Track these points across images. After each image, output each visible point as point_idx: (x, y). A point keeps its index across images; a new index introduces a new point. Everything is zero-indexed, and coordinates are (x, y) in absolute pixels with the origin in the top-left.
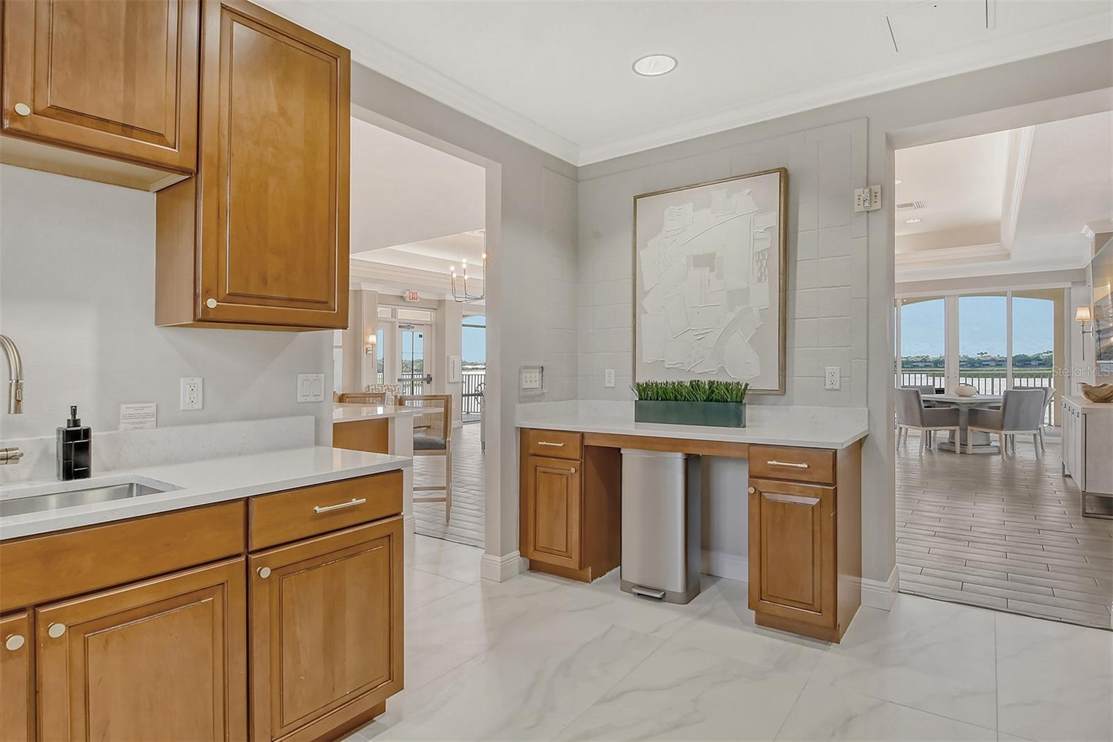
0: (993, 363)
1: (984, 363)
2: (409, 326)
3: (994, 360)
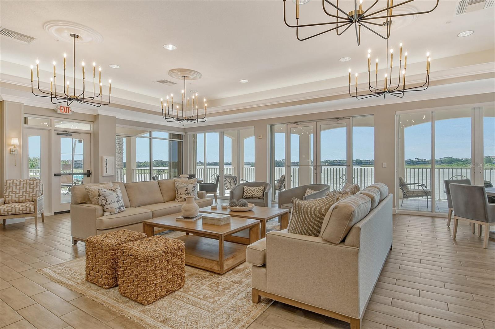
2: (68, 133)
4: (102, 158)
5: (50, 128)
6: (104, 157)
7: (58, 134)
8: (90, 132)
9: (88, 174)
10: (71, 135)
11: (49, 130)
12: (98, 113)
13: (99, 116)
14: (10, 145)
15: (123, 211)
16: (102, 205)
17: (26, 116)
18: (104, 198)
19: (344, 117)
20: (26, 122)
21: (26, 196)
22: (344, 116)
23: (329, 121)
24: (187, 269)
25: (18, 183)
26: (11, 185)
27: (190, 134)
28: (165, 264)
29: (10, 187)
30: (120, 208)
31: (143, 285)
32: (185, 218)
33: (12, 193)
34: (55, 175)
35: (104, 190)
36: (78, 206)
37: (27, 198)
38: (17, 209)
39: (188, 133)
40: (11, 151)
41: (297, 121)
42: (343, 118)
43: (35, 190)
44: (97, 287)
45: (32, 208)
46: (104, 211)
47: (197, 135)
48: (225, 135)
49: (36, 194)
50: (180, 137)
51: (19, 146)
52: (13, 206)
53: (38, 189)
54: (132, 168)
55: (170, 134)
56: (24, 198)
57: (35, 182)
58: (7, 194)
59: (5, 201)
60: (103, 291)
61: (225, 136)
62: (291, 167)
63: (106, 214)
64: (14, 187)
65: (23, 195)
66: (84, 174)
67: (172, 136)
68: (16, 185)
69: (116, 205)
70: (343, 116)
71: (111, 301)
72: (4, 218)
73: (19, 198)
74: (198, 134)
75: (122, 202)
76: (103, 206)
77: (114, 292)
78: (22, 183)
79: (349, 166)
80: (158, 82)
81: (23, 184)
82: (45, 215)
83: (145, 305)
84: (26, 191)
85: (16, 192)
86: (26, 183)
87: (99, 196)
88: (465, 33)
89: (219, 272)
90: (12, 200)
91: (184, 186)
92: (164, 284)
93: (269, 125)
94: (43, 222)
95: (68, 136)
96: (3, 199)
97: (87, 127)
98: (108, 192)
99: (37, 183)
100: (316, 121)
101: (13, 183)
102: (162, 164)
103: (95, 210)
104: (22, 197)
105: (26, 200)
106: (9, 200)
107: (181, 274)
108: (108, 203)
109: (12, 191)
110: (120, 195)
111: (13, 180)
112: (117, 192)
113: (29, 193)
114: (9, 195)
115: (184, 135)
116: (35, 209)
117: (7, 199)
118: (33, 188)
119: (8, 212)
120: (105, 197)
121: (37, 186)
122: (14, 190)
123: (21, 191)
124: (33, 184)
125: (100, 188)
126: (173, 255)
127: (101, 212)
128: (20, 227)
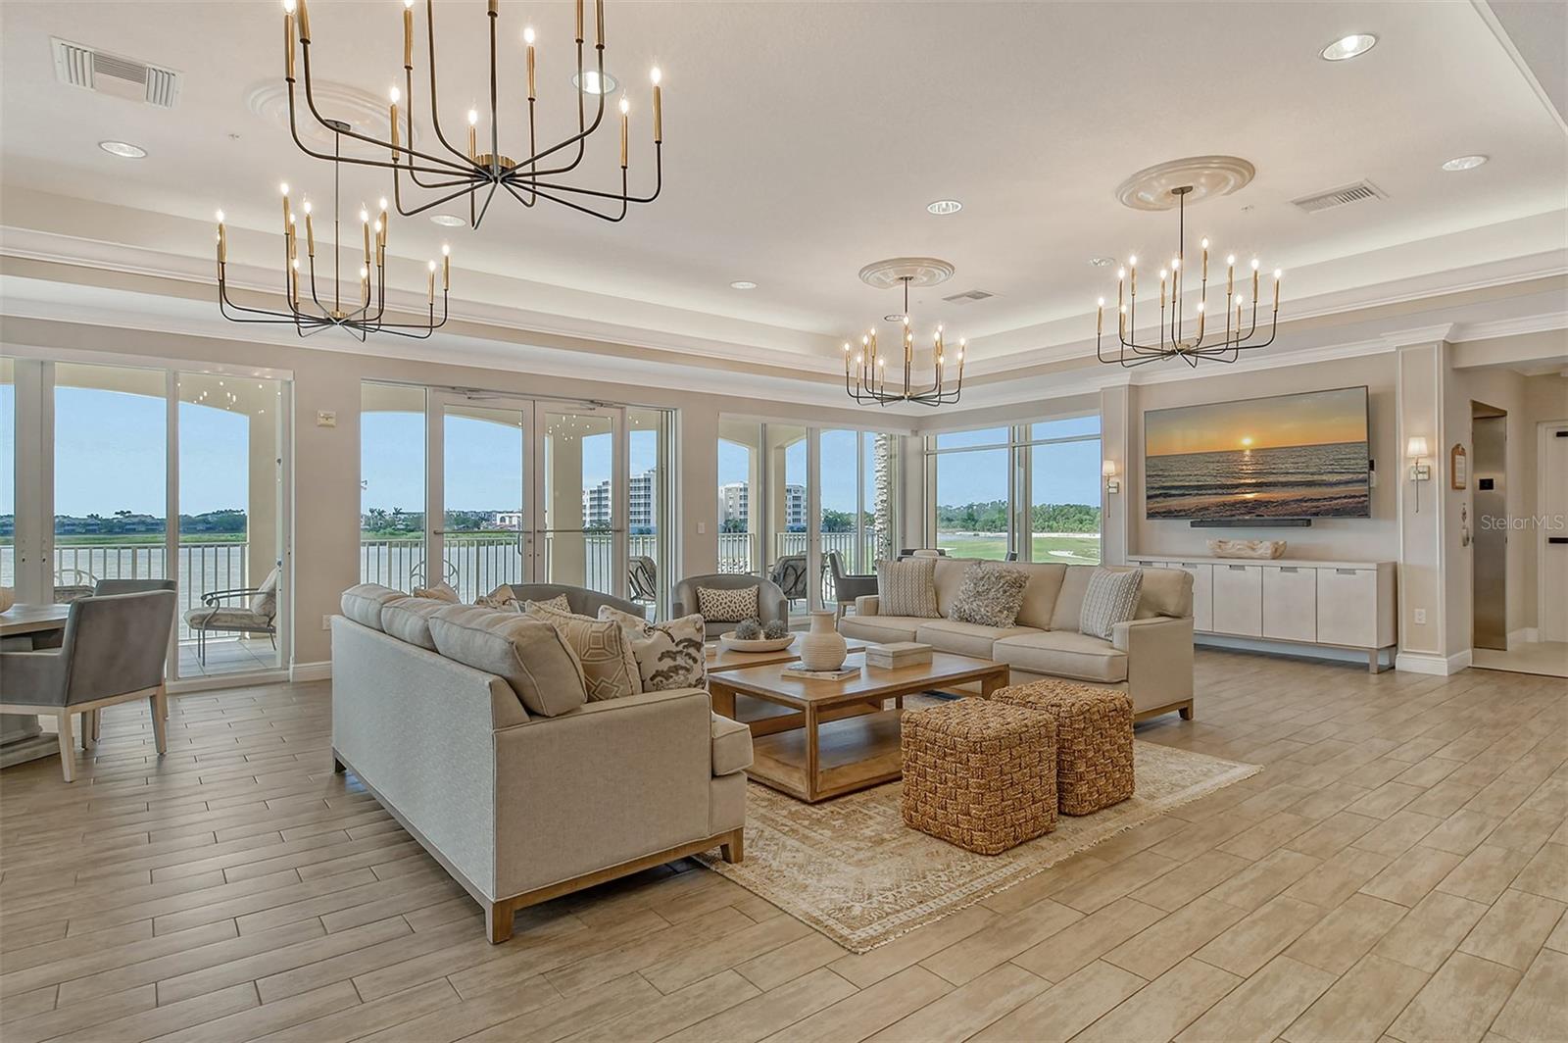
0: (142, 528)
1: (128, 527)
3: (143, 523)
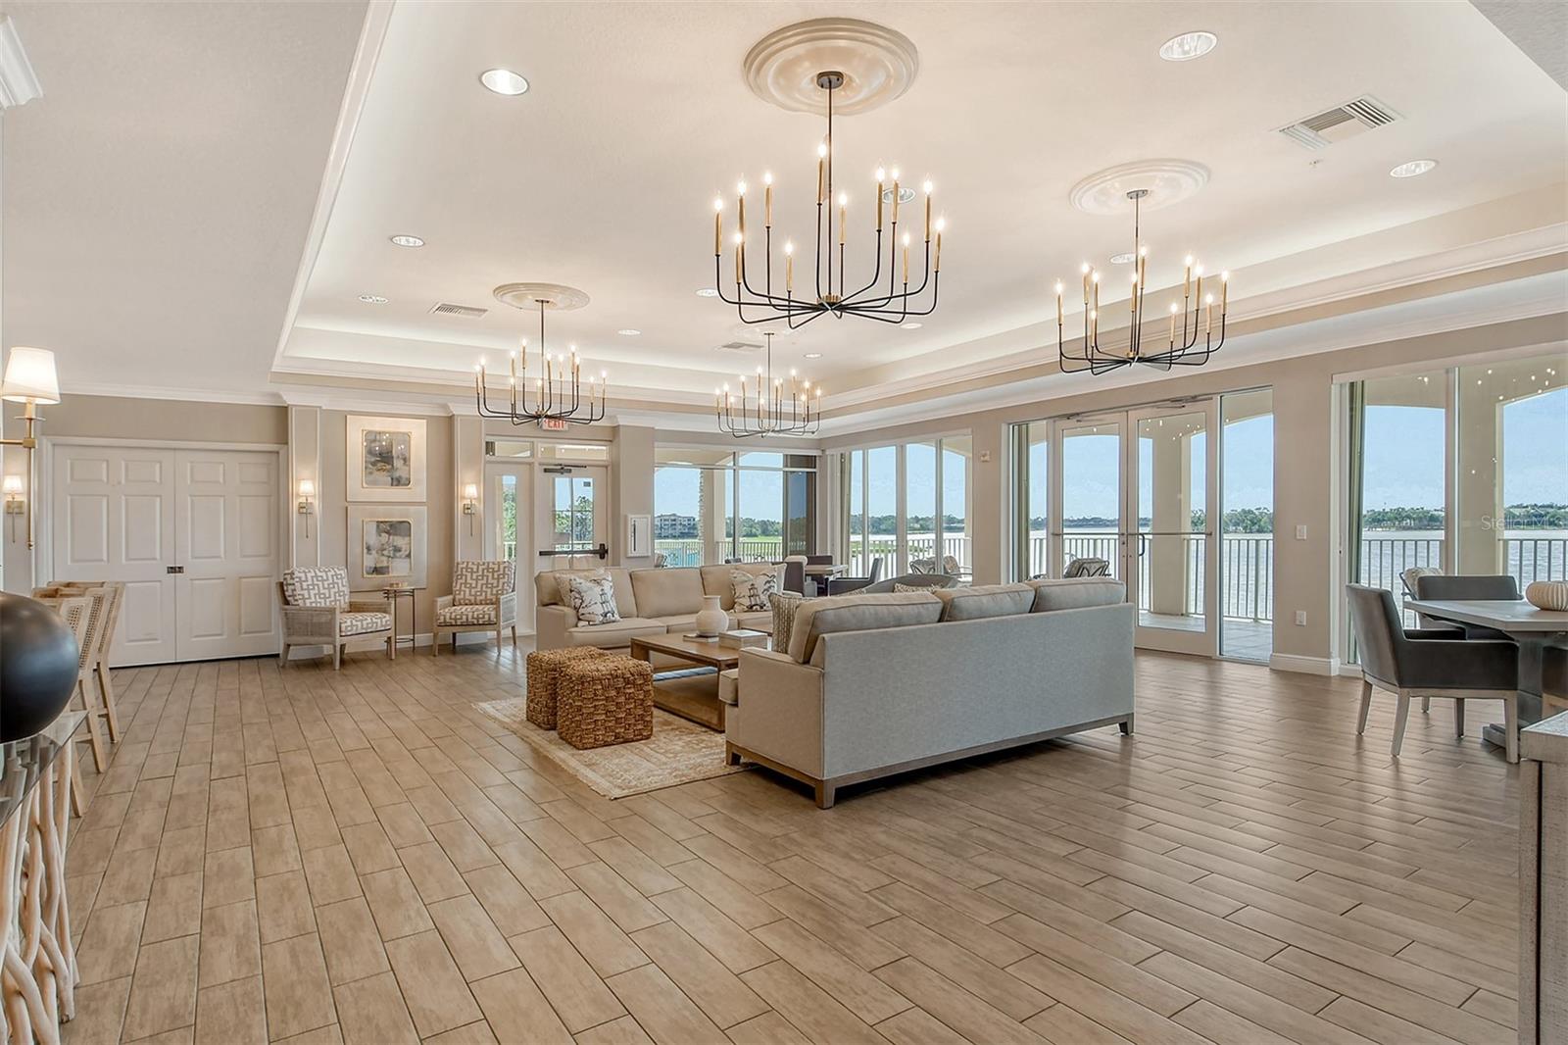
4: (626, 517)
5: (531, 460)
6: (630, 516)
7: (546, 470)
8: (606, 463)
9: (602, 552)
10: (570, 471)
11: (531, 464)
12: (617, 422)
13: (621, 429)
14: (463, 498)
15: (614, 622)
16: (575, 608)
17: (490, 439)
18: (577, 596)
19: (1196, 397)
20: (490, 447)
21: (486, 592)
22: (1197, 394)
23: (1155, 409)
24: (656, 712)
25: (475, 567)
26: (464, 573)
27: (833, 453)
28: (613, 693)
29: (462, 575)
30: (606, 616)
31: (577, 718)
32: (700, 636)
33: (465, 587)
34: (541, 553)
35: (578, 580)
36: (545, 608)
37: (489, 597)
38: (470, 615)
39: (827, 453)
40: (466, 508)
41: (1078, 411)
42: (1194, 399)
43: (501, 581)
44: (535, 727)
45: (493, 614)
46: (579, 619)
47: (850, 454)
48: (946, 450)
49: (503, 590)
50: (810, 461)
51: (478, 499)
52: (463, 610)
53: (506, 580)
54: (715, 541)
55: (786, 456)
56: (483, 597)
57: (502, 567)
58: (458, 588)
59: (454, 600)
60: (541, 731)
61: (948, 452)
62: (1065, 536)
63: (581, 624)
64: (469, 575)
65: (481, 591)
66: (593, 552)
67: (793, 460)
68: (472, 572)
69: (599, 609)
70: (1193, 394)
71: (544, 743)
72: (454, 629)
73: (475, 596)
74: (853, 453)
75: (612, 605)
76: (577, 609)
77: (554, 734)
78: (481, 568)
79: (1211, 534)
80: (725, 347)
81: (483, 570)
82: (518, 632)
83: (579, 749)
84: (487, 584)
85: (471, 584)
86: (488, 568)
87: (571, 591)
88: (1413, 167)
89: (716, 727)
90: (464, 599)
91: (746, 579)
92: (610, 724)
93: (1010, 424)
94: (515, 643)
95: (565, 474)
96: (451, 597)
97: (599, 452)
98: (585, 585)
99: (505, 567)
100: (1126, 408)
101: (467, 568)
102: (766, 528)
103: (564, 616)
104: (481, 595)
105: (486, 599)
106: (459, 600)
107: (642, 716)
108: (584, 605)
109: (466, 583)
110: (609, 592)
111: (468, 563)
112: (602, 585)
113: (492, 588)
114: (460, 590)
115: (820, 456)
116: (497, 616)
117: (457, 597)
118: (498, 579)
119: (456, 619)
120: (579, 593)
121: (504, 574)
122: (469, 581)
123: (480, 582)
124: (499, 570)
125: (572, 578)
126: (627, 682)
127: (575, 620)
128: (478, 650)
